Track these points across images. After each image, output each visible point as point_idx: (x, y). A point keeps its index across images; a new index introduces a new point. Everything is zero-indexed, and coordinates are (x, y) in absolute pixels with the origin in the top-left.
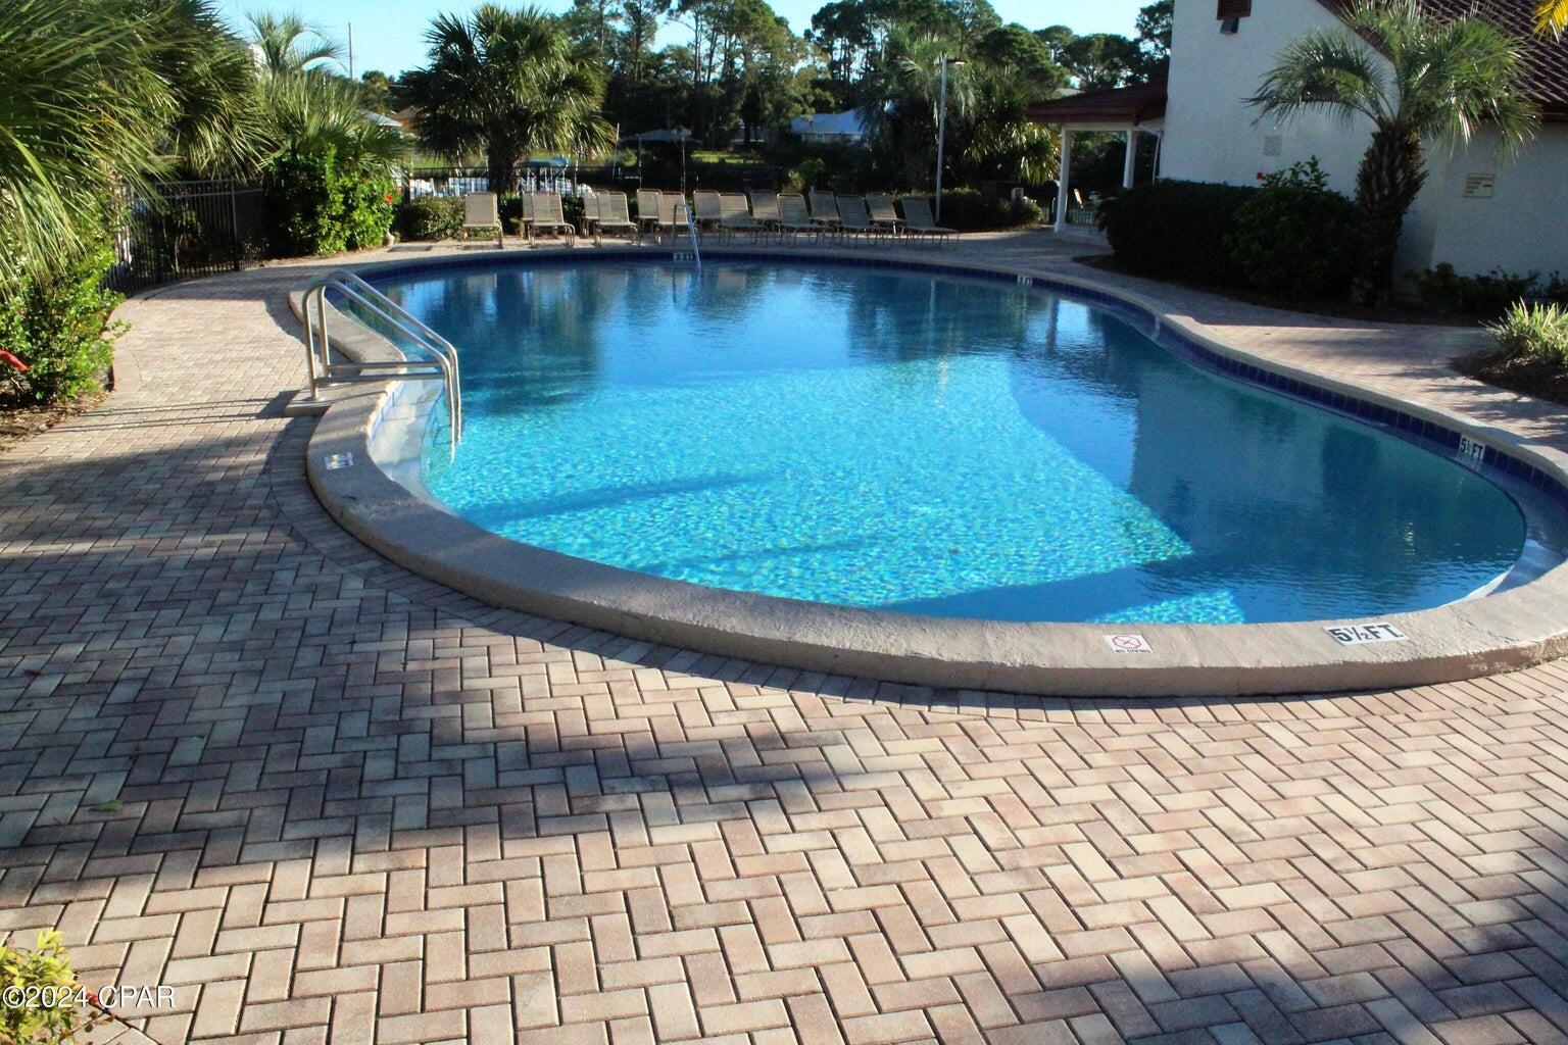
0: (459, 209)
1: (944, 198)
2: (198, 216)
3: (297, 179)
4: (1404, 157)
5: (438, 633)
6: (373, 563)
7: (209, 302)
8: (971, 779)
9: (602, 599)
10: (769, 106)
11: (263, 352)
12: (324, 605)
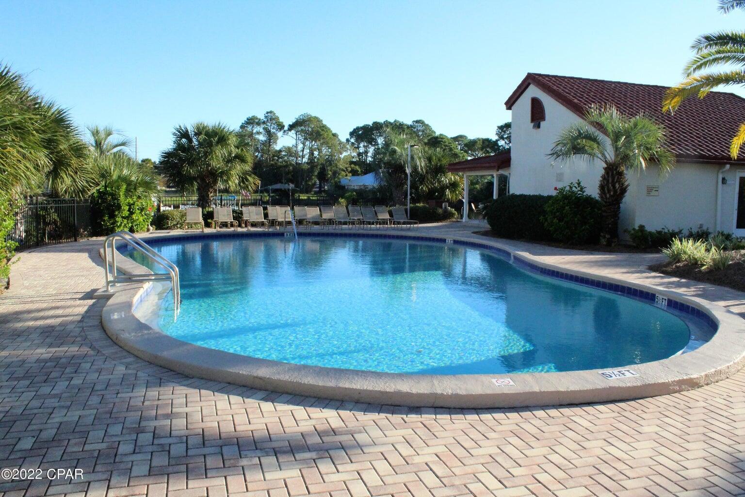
0: (183, 215)
1: (411, 209)
2: (58, 216)
3: (106, 199)
4: (618, 178)
5: (161, 389)
6: (131, 359)
7: (61, 253)
8: (428, 446)
9: (244, 371)
10: (330, 173)
11: (85, 273)
12: (104, 377)
